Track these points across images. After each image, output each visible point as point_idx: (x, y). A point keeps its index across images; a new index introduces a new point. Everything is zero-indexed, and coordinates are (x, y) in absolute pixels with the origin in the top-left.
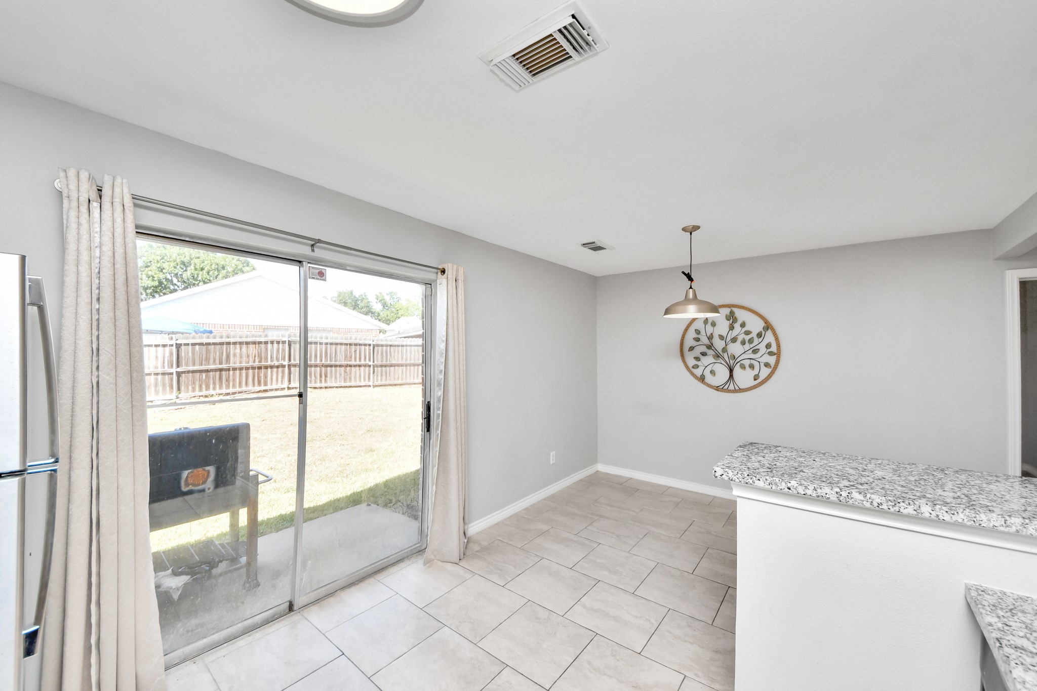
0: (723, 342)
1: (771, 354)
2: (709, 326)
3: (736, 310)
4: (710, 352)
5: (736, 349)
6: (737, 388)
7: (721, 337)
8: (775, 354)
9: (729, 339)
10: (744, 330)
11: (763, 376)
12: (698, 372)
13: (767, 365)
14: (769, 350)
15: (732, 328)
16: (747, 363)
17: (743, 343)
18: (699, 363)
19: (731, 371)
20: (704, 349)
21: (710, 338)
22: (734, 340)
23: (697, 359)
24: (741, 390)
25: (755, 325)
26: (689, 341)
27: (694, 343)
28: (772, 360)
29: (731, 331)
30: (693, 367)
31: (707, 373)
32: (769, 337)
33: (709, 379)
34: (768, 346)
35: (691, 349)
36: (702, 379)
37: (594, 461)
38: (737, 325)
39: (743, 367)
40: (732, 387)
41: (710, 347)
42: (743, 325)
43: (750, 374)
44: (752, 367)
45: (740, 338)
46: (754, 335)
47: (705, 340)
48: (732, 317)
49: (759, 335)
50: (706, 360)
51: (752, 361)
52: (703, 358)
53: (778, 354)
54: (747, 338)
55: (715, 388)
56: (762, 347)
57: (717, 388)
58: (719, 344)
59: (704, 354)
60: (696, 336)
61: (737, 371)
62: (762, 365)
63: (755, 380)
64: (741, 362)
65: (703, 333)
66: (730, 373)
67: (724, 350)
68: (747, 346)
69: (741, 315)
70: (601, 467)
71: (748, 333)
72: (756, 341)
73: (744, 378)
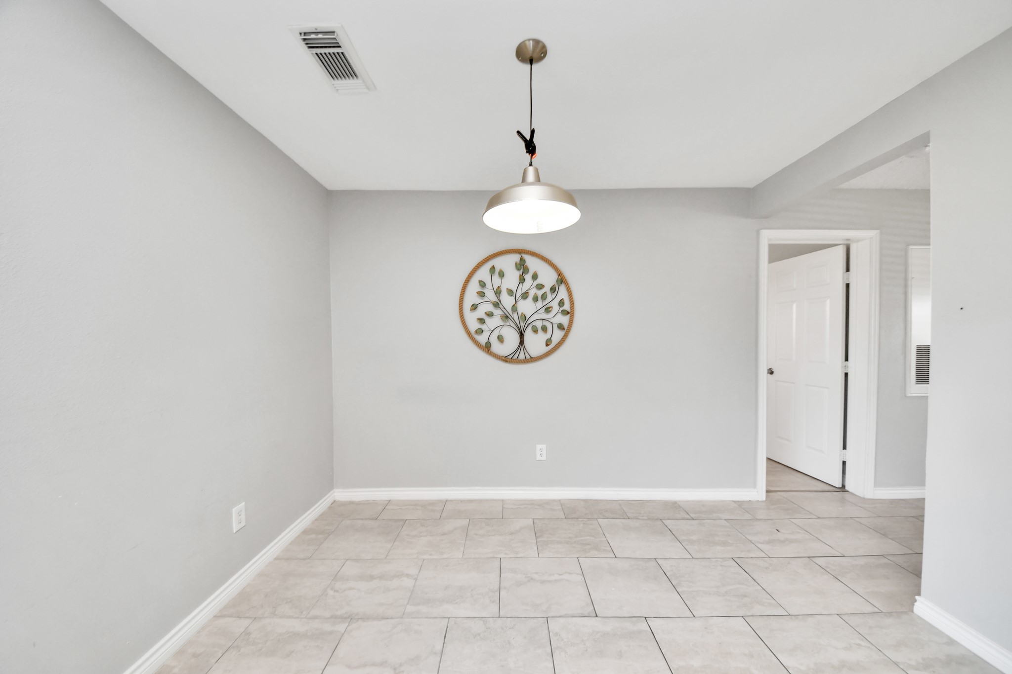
0: (512, 299)
1: (566, 313)
2: (496, 277)
3: (527, 257)
4: (498, 312)
5: (527, 307)
6: (528, 357)
7: (510, 292)
8: (568, 313)
9: (519, 294)
10: (536, 283)
11: (555, 340)
12: (482, 339)
13: (560, 327)
14: (562, 309)
15: (522, 280)
16: (539, 324)
17: (536, 299)
18: (484, 327)
19: (522, 335)
20: (489, 308)
21: (498, 292)
22: (525, 296)
23: (482, 321)
24: (533, 360)
25: (548, 278)
26: (471, 297)
27: (477, 300)
28: (565, 320)
29: (521, 285)
30: (476, 332)
31: (494, 340)
32: (562, 293)
33: (496, 347)
34: (561, 303)
35: (474, 307)
36: (487, 348)
38: (528, 277)
39: (535, 331)
40: (522, 356)
41: (496, 305)
42: (535, 277)
43: (542, 337)
44: (544, 329)
45: (532, 293)
46: (547, 289)
47: (490, 295)
48: (522, 266)
49: (553, 289)
50: (494, 322)
51: (545, 323)
52: (487, 320)
53: (569, 313)
54: (540, 293)
55: (504, 358)
56: (555, 305)
57: (506, 359)
58: (507, 301)
59: (490, 315)
60: (479, 289)
61: (529, 335)
62: (555, 327)
63: (547, 345)
64: (534, 324)
65: (489, 285)
66: (521, 338)
67: (514, 308)
68: (540, 304)
69: (533, 263)
70: (341, 495)
71: (540, 287)
72: (550, 297)
73: (535, 343)
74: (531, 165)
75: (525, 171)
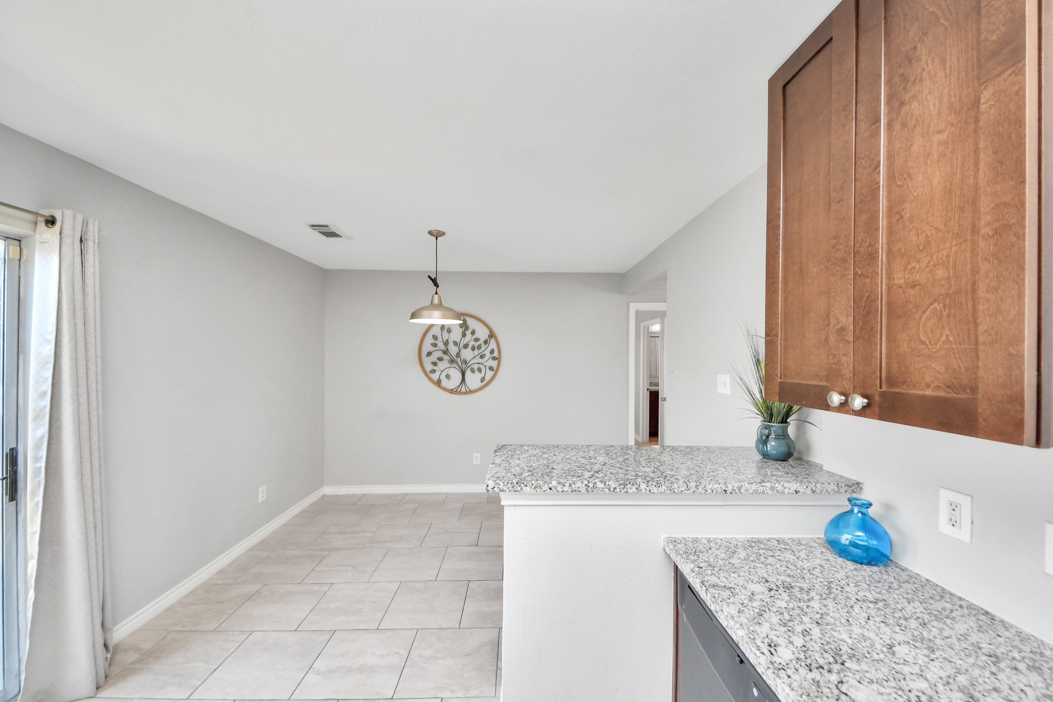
0: (457, 348)
1: (494, 358)
2: (445, 332)
3: (468, 319)
4: (446, 357)
5: (467, 354)
6: (468, 390)
7: (455, 343)
8: (497, 359)
9: (461, 345)
10: (474, 337)
11: (488, 378)
12: (435, 377)
13: (491, 368)
14: (492, 356)
15: (464, 335)
16: (476, 367)
17: (473, 349)
18: (436, 368)
19: (463, 374)
20: (440, 354)
21: (446, 343)
22: (466, 346)
23: (435, 364)
24: (471, 392)
25: (482, 334)
26: (427, 347)
27: (432, 349)
28: (494, 364)
29: (463, 338)
30: (430, 372)
31: (443, 377)
32: (493, 344)
33: (445, 383)
34: (492, 352)
35: (429, 354)
36: (438, 383)
37: (321, 484)
38: (468, 333)
39: (473, 371)
40: (463, 390)
41: (446, 352)
42: (473, 333)
43: (478, 376)
44: (480, 370)
45: (472, 343)
46: (481, 342)
47: (441, 346)
48: (464, 326)
49: (486, 342)
50: (443, 365)
51: (480, 366)
52: (439, 363)
53: (498, 359)
54: (477, 344)
55: (450, 391)
56: (487, 353)
57: (451, 391)
58: (453, 350)
59: (440, 359)
60: (433, 341)
61: (468, 374)
62: (487, 368)
63: (482, 382)
64: (472, 366)
65: (440, 339)
66: (462, 377)
67: (458, 355)
68: (476, 352)
69: (472, 323)
70: (328, 490)
71: (477, 340)
72: (483, 347)
73: (473, 380)
74: (436, 293)
75: (433, 296)
